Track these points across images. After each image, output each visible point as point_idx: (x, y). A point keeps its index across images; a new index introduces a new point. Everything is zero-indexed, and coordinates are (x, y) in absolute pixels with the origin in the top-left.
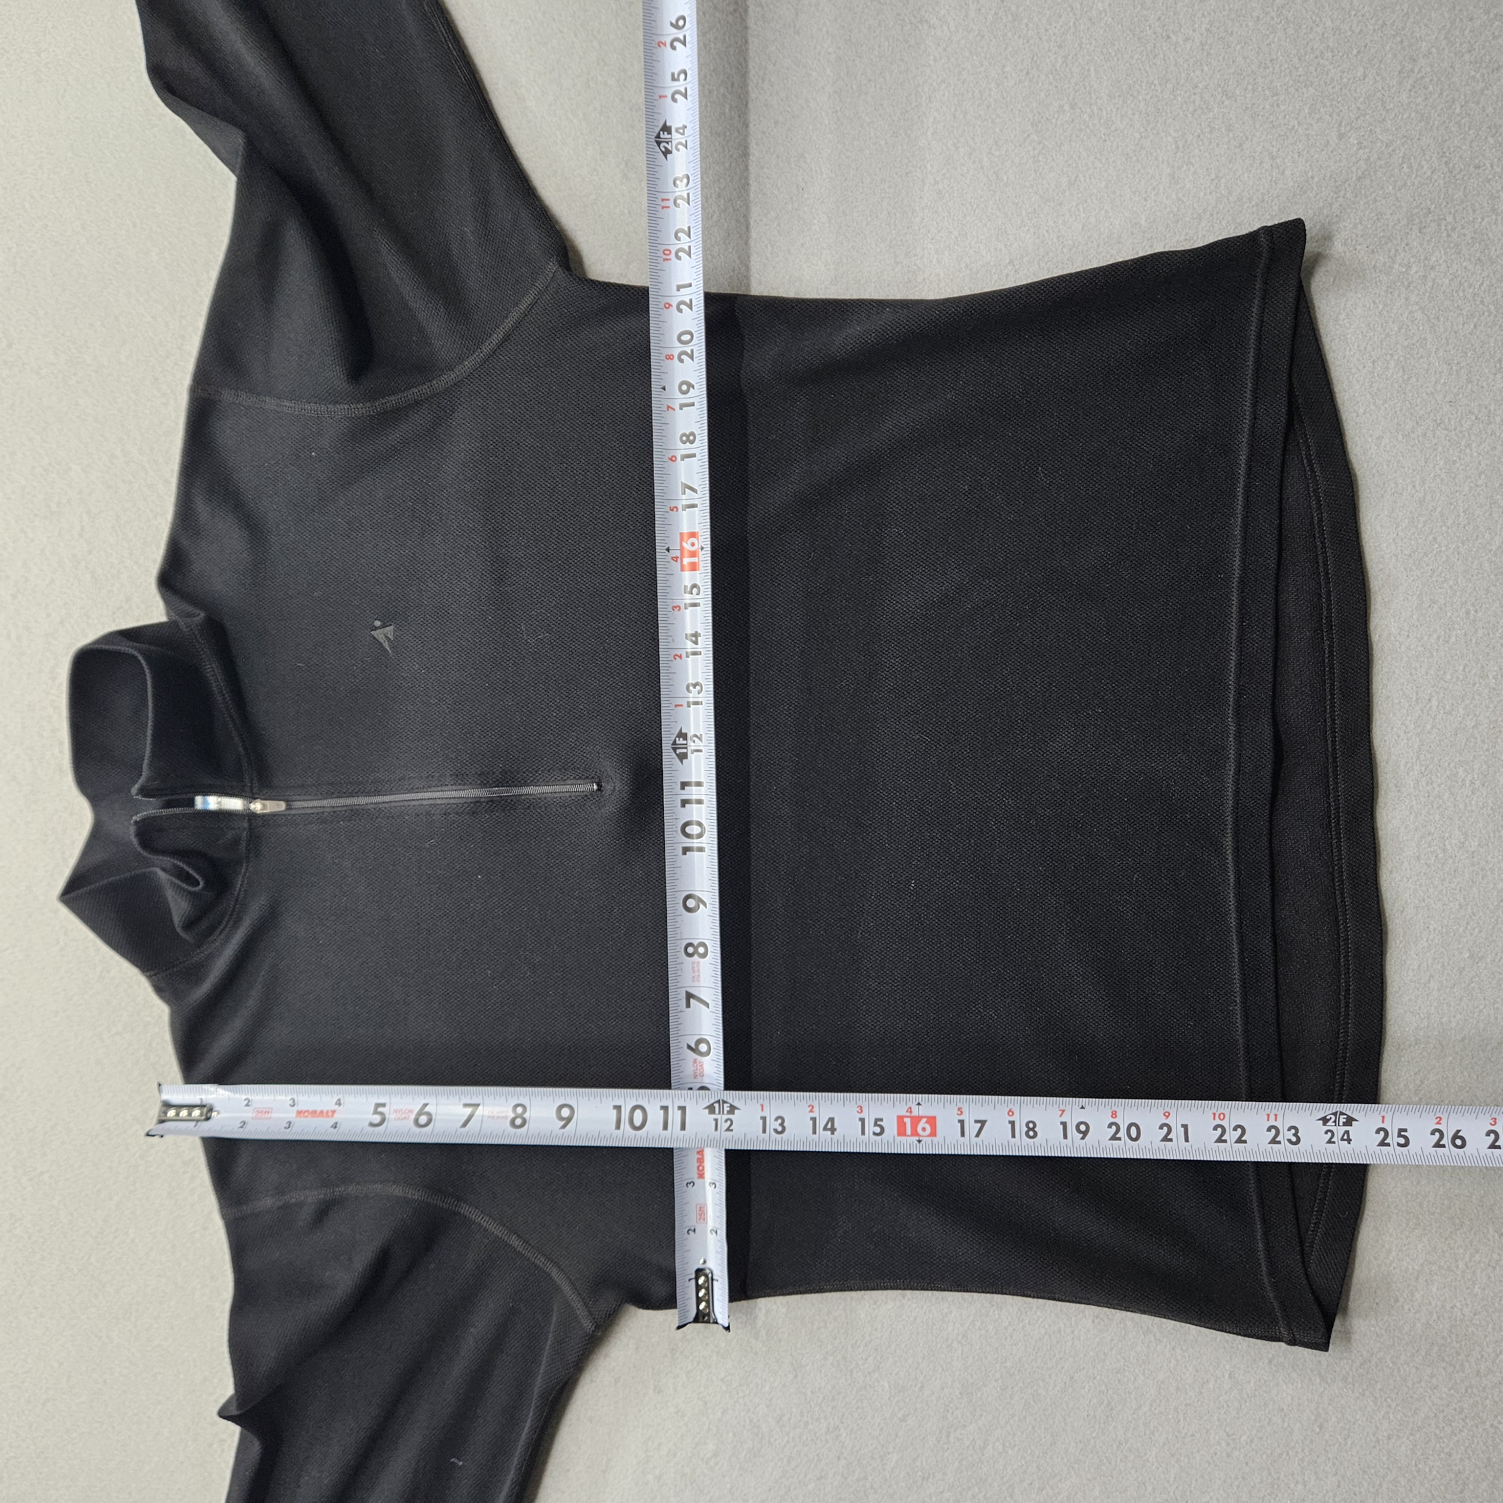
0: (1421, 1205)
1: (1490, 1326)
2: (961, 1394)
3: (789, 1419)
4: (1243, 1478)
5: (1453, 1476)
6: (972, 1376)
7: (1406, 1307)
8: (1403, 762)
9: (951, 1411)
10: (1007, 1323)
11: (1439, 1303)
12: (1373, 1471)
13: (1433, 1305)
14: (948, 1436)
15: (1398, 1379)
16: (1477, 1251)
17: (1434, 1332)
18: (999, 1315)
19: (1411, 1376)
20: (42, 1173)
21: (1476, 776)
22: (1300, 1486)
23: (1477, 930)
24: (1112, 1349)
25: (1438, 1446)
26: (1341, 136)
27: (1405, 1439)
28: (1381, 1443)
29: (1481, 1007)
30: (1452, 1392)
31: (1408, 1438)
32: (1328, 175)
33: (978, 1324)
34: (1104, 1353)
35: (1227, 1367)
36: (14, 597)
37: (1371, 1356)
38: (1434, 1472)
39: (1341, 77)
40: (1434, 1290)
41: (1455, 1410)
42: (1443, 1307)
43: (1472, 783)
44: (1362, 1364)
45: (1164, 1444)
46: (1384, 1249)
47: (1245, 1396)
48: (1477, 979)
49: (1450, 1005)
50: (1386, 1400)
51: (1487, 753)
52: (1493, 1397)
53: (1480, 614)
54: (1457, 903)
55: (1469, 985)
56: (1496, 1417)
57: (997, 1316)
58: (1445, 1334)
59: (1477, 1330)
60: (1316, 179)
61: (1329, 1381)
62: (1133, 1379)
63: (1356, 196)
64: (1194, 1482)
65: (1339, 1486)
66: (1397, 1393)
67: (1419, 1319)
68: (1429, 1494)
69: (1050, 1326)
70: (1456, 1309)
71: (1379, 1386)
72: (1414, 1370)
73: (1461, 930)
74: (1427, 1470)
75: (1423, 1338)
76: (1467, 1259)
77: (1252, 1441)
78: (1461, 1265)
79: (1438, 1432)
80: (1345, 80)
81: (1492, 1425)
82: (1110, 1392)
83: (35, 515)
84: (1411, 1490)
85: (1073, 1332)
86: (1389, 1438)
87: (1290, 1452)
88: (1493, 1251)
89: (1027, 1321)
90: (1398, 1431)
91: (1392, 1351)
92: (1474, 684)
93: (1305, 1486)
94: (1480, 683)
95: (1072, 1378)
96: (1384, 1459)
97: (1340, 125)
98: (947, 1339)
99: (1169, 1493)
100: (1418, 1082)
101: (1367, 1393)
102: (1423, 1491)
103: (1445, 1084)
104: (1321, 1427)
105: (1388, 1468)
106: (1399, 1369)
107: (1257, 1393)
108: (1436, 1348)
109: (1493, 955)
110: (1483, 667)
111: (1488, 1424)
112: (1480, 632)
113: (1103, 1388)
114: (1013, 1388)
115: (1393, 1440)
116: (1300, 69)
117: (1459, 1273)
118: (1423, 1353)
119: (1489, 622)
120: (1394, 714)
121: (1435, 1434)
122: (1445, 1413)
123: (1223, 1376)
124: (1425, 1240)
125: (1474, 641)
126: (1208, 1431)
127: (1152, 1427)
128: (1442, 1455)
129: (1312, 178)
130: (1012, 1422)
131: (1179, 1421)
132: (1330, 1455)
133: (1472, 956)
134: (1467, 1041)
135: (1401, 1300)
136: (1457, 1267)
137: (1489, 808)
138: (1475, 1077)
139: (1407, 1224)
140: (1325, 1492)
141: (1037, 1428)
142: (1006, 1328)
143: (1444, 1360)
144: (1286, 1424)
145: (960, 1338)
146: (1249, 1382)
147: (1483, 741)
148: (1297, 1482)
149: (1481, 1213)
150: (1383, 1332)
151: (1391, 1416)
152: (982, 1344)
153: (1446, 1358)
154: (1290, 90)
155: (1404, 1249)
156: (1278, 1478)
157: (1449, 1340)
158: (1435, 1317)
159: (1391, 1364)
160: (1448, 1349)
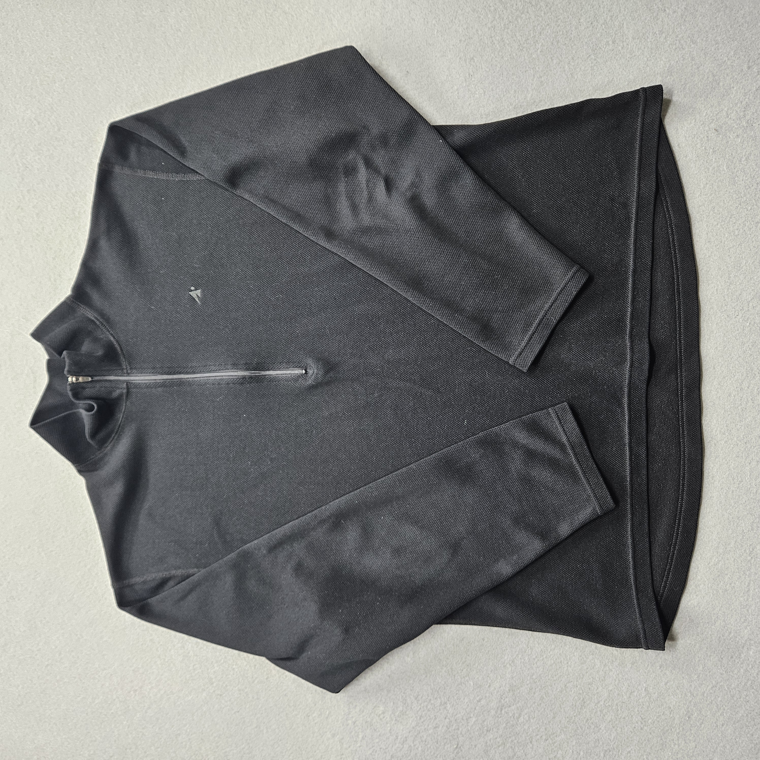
0: (748, 611)
2: (509, 690)
3: (422, 697)
4: (648, 740)
5: (753, 746)
6: (515, 682)
7: (737, 661)
8: (756, 388)
9: (503, 698)
10: (535, 657)
11: (753, 660)
12: (713, 741)
13: (750, 660)
14: (501, 711)
15: (729, 696)
17: (749, 674)
18: (531, 652)
19: (736, 695)
20: (52, 551)
22: (676, 746)
24: (587, 673)
25: (747, 730)
26: (749, 68)
27: (731, 726)
28: (719, 727)
30: (756, 704)
31: (732, 725)
32: (741, 87)
33: (520, 656)
34: (583, 675)
35: (644, 685)
36: (54, 259)
37: (717, 684)
38: (744, 744)
39: (752, 37)
40: (751, 653)
41: (757, 713)
42: (755, 661)
45: (610, 721)
46: (728, 632)
47: (652, 700)
50: (722, 706)
57: (530, 653)
60: (735, 88)
61: (695, 695)
62: (596, 688)
63: (755, 99)
64: (623, 741)
65: (696, 747)
66: (729, 703)
67: (742, 667)
68: (741, 754)
69: (556, 659)
71: (720, 699)
72: (738, 692)
74: (741, 742)
75: (744, 677)
77: (654, 722)
79: (747, 724)
80: (753, 39)
82: (585, 694)
83: (67, 218)
84: (732, 751)
85: (567, 663)
86: (723, 725)
87: (673, 729)
89: (545, 656)
90: (727, 722)
91: (728, 682)
93: (679, 746)
95: (565, 686)
96: (720, 735)
97: (749, 62)
98: (504, 663)
99: (610, 746)
100: (751, 550)
101: (714, 702)
102: (738, 752)
104: (689, 718)
105: (721, 740)
106: (730, 691)
107: (659, 699)
113: (581, 692)
114: (535, 689)
115: (725, 726)
116: (731, 32)
118: (743, 684)
120: (754, 364)
121: (746, 725)
122: (752, 714)
123: (642, 690)
124: (748, 628)
126: (632, 716)
127: (604, 713)
128: (749, 735)
129: (733, 88)
130: (534, 706)
131: (618, 710)
132: (692, 732)
135: (734, 657)
139: (740, 619)
140: (689, 750)
141: (546, 709)
142: (534, 659)
143: (753, 688)
144: (672, 715)
145: (511, 662)
146: (655, 693)
148: (675, 744)
150: (724, 672)
151: (725, 714)
152: (521, 666)
153: (754, 688)
154: (725, 41)
155: (738, 632)
156: (666, 742)
157: (757, 678)
158: (750, 667)
159: (727, 689)
160: (755, 683)
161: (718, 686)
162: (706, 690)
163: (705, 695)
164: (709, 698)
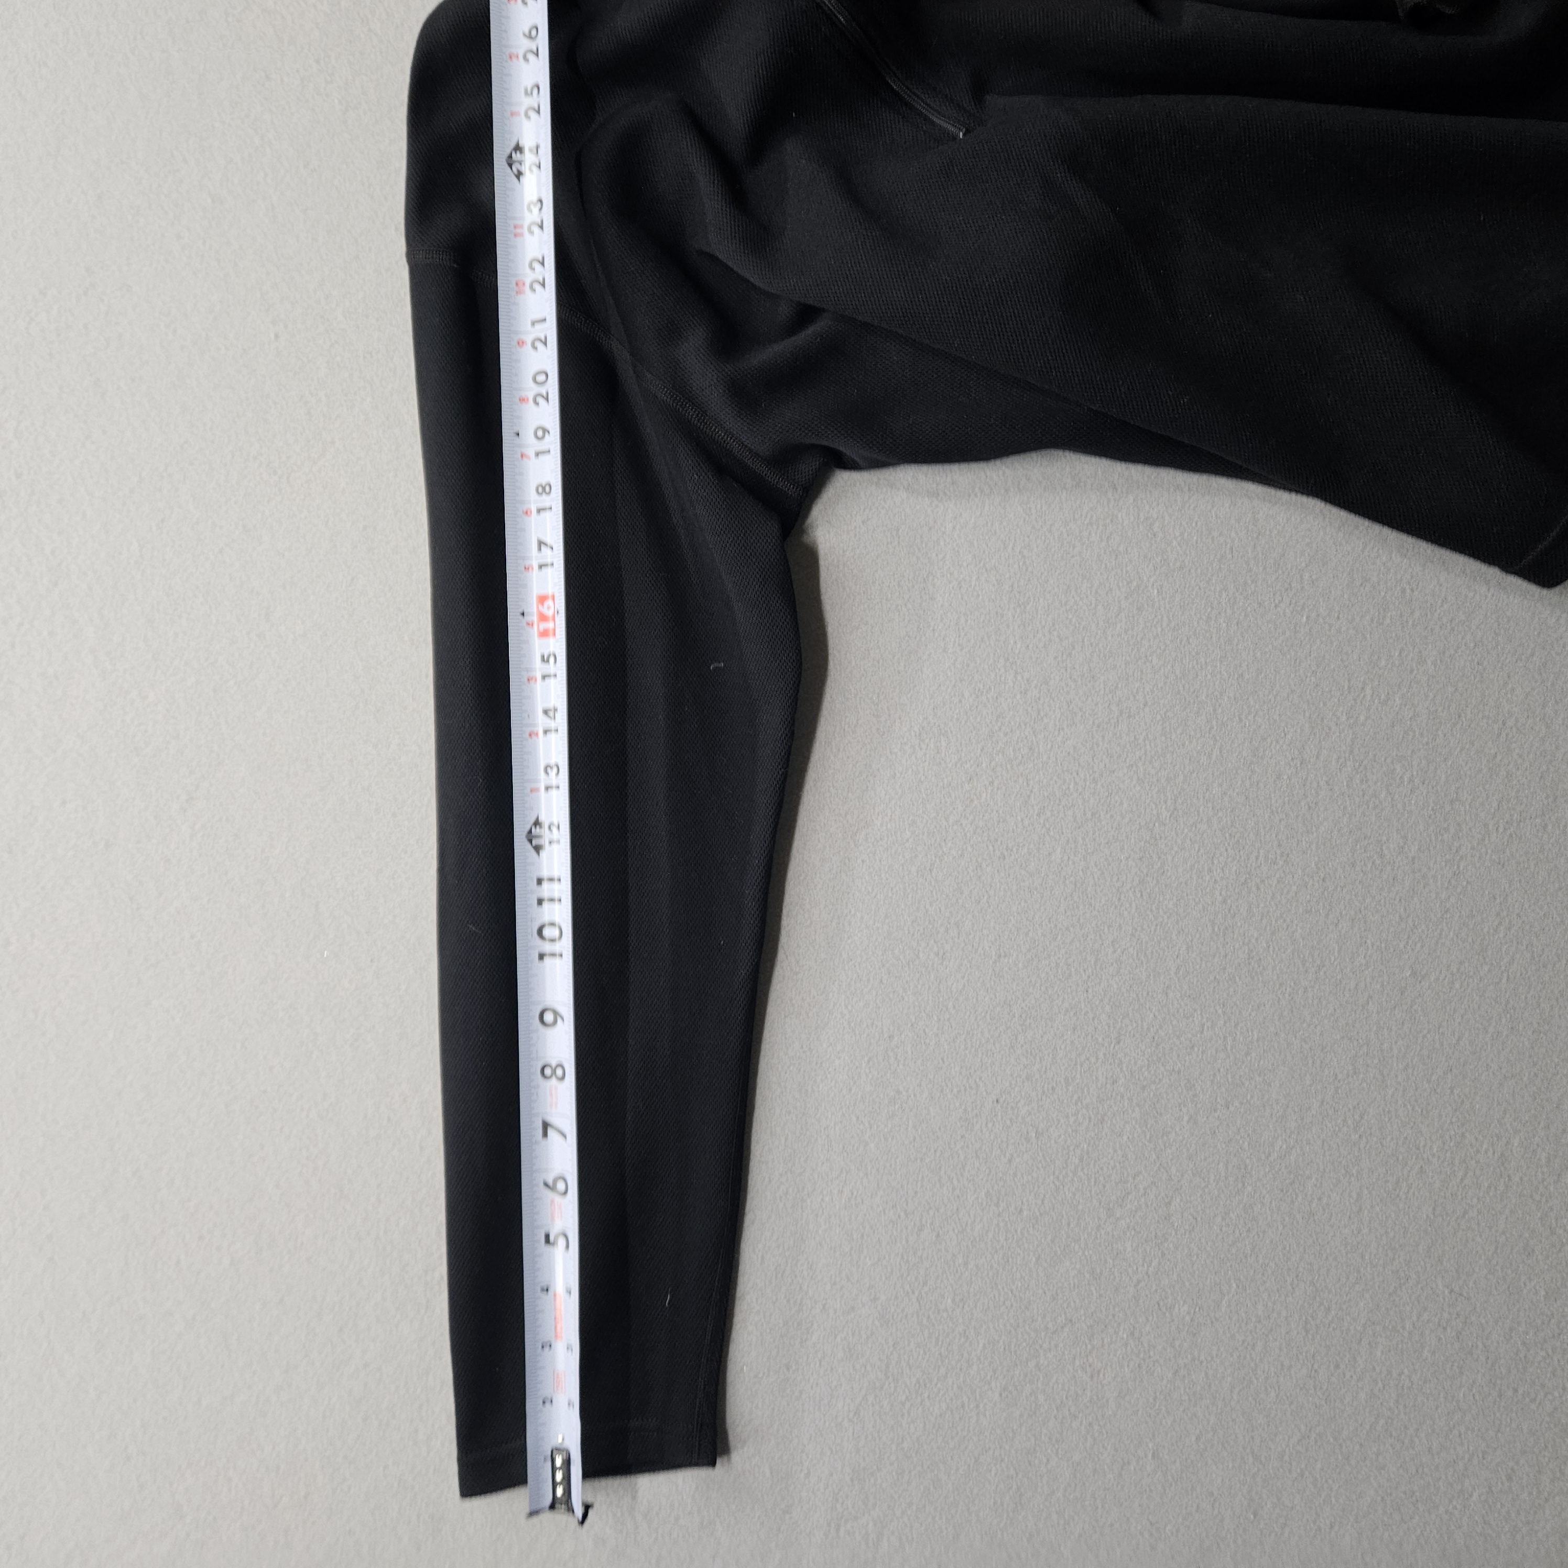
0: (1363, 1257)
1: (1442, 1395)
2: (852, 1480)
3: (657, 1514)
6: (864, 1459)
7: (1348, 1375)
8: (1335, 757)
9: (841, 1500)
10: (904, 1398)
11: (1384, 1369)
13: (1378, 1370)
14: (838, 1530)
15: (1340, 1458)
16: (1425, 1309)
17: (1379, 1402)
18: (896, 1387)
19: (1355, 1454)
21: (1415, 773)
23: (1419, 945)
24: (1021, 1425)
25: (1386, 1534)
27: (1349, 1527)
28: (1323, 1531)
29: (1425, 1032)
30: (1401, 1471)
31: (1352, 1526)
33: (871, 1398)
34: (1013, 1431)
35: (1150, 1445)
37: (1310, 1431)
40: (1379, 1354)
41: (1405, 1493)
42: (1389, 1373)
43: (1411, 780)
44: (1300, 1441)
45: (1080, 1536)
46: (1322, 1307)
47: (1170, 1478)
48: (1420, 1000)
49: (1391, 1030)
50: (1326, 1481)
51: (1426, 747)
52: (1446, 1477)
53: (1416, 593)
54: (1397, 915)
55: (1411, 1007)
56: (1451, 1501)
57: (892, 1389)
58: (1392, 1404)
59: (1428, 1399)
61: (1263, 1459)
62: (1045, 1460)
66: (1340, 1473)
67: (1362, 1388)
69: (952, 1400)
70: (1403, 1377)
71: (1319, 1466)
72: (1357, 1447)
73: (1402, 945)
75: (1367, 1410)
76: (1415, 1318)
77: (1178, 1531)
78: (1408, 1325)
79: (1385, 1519)
81: (1447, 1512)
82: (1020, 1476)
85: (977, 1406)
86: (1332, 1527)
88: (1443, 1309)
89: (926, 1395)
90: (1341, 1518)
91: (1333, 1425)
92: (1412, 671)
94: (1418, 670)
95: (976, 1461)
98: (836, 1417)
100: (1357, 1117)
101: (1307, 1474)
103: (1387, 1119)
104: (1255, 1515)
106: (1341, 1445)
107: (1184, 1475)
108: (1382, 1422)
109: (1437, 973)
110: (1420, 652)
111: (1442, 1510)
112: (1417, 614)
113: (1012, 1472)
114: (910, 1472)
115: (1336, 1528)
117: (1406, 1334)
118: (1368, 1427)
119: (1427, 602)
120: (1325, 704)
123: (1146, 1456)
124: (1367, 1296)
125: (1410, 623)
126: (1128, 1519)
127: (1066, 1516)
128: (1392, 1546)
130: (909, 1513)
131: (1097, 1508)
133: (1414, 974)
134: (1410, 1071)
135: (1342, 1366)
136: (1404, 1328)
137: (1430, 808)
138: (1420, 1111)
139: (1348, 1278)
141: (937, 1518)
142: (903, 1404)
143: (1391, 1436)
144: (1216, 1512)
145: (851, 1415)
146: (1175, 1462)
147: (1422, 735)
149: (1428, 1265)
150: (1323, 1402)
151: (1333, 1500)
152: (875, 1421)
153: (1394, 1434)
155: (1344, 1307)
157: (1396, 1412)
158: (1380, 1385)
159: (1332, 1440)
160: (1395, 1422)
161: (1313, 1436)
162: (1288, 1446)
163: (1286, 1458)
164: (1294, 1463)
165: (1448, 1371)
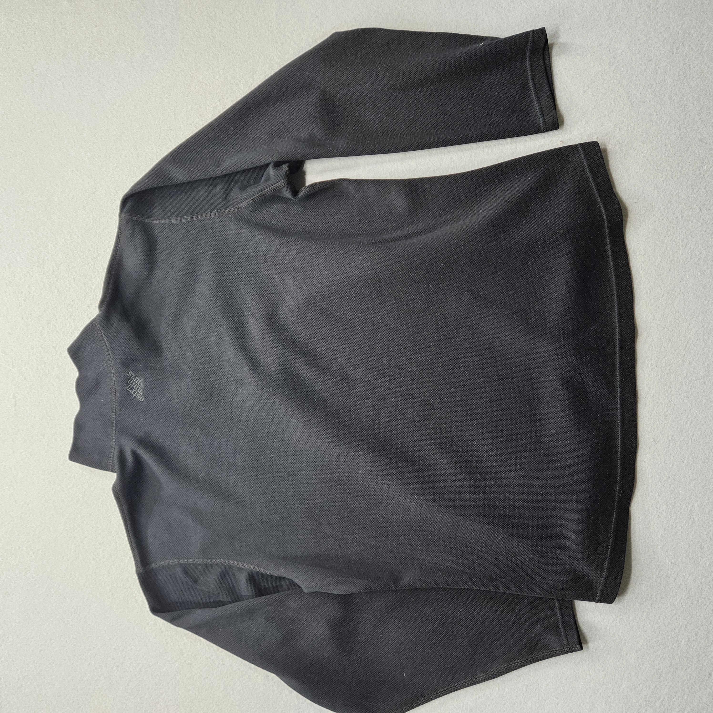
165: (671, 594)
